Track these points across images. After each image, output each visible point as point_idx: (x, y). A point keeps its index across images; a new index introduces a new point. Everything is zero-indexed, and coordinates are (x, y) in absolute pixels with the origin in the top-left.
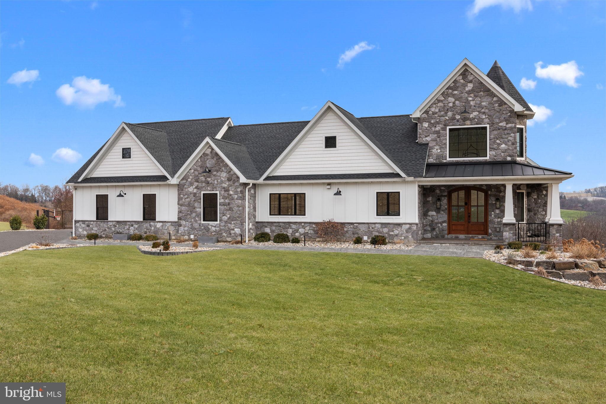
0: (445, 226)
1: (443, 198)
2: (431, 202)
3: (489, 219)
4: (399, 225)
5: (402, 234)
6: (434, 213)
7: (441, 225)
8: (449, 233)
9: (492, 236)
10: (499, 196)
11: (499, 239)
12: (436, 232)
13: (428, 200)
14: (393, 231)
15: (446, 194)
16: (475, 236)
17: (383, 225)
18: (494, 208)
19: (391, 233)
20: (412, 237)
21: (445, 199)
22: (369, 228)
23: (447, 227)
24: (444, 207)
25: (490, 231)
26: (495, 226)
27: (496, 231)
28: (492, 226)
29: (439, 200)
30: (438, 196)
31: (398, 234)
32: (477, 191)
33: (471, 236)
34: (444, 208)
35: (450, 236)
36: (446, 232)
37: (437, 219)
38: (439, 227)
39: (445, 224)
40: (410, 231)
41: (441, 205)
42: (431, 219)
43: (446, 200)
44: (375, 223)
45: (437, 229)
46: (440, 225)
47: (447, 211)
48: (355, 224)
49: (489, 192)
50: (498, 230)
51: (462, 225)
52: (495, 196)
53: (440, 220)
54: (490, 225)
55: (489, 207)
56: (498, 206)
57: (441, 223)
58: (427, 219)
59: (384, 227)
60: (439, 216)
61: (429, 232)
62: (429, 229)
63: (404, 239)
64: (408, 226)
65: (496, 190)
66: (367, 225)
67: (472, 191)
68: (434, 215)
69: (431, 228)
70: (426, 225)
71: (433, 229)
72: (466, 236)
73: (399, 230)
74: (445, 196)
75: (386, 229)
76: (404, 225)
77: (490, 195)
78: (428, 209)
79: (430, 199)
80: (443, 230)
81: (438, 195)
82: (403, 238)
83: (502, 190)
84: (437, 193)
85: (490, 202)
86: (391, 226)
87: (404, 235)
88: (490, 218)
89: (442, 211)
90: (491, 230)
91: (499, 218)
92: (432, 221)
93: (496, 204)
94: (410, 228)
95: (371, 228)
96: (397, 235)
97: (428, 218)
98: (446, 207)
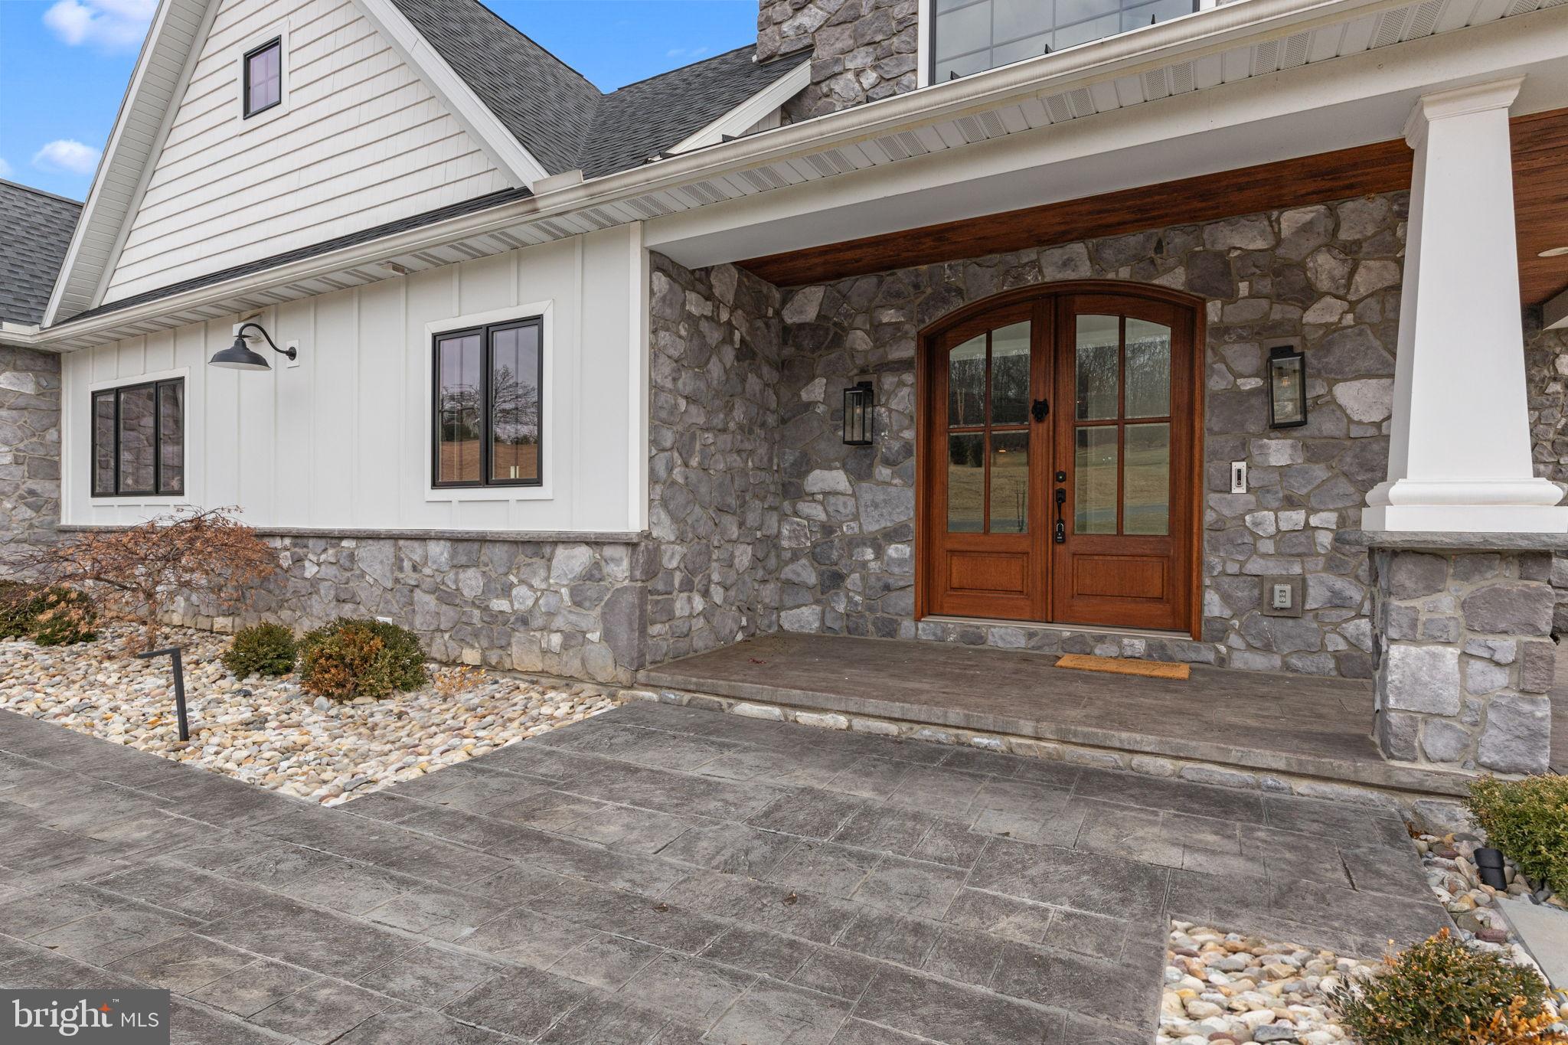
0: (901, 562)
1: (889, 381)
2: (820, 409)
3: (1209, 517)
4: (538, 546)
5: (551, 614)
6: (837, 479)
7: (879, 553)
8: (927, 607)
9: (1234, 640)
10: (1298, 328)
11: (1287, 666)
12: (850, 600)
13: (805, 396)
14: (506, 591)
15: (907, 350)
16: (1101, 639)
17: (461, 547)
18: (1252, 428)
19: (499, 605)
20: (608, 636)
21: (901, 384)
22: (401, 569)
23: (910, 569)
24: (896, 436)
25: (1213, 605)
26: (1255, 566)
27: (1263, 602)
28: (1232, 568)
29: (866, 393)
30: (863, 371)
31: (530, 611)
32: (1115, 320)
33: (1066, 631)
34: (896, 446)
35: (928, 629)
36: (908, 600)
37: (856, 517)
38: (864, 564)
39: (900, 551)
40: (591, 590)
41: (875, 426)
42: (818, 513)
43: (905, 391)
44: (423, 538)
45: (854, 580)
46: (869, 554)
47: (912, 463)
48: (345, 543)
49: (1213, 311)
50: (1283, 596)
51: (1013, 554)
52: (1258, 331)
53: (872, 527)
54: (1215, 561)
55: (1211, 420)
56: (1286, 408)
57: (879, 542)
58: (796, 514)
59: (463, 559)
60: (867, 497)
61: (808, 597)
62: (812, 578)
63: (565, 646)
64: (582, 556)
65: (1266, 285)
66: (387, 547)
67: (1080, 319)
68: (836, 493)
69: (821, 574)
70: (796, 556)
71: (834, 580)
72: (1031, 635)
73: (537, 582)
74: (904, 365)
75: (471, 572)
76: (561, 552)
77: (1222, 331)
78: (804, 454)
79: (815, 391)
80: (887, 588)
81: (860, 362)
82: (556, 639)
83: (1324, 284)
84: (853, 353)
85: (1216, 383)
86: (499, 552)
87: (559, 622)
88: (1214, 507)
89: (887, 462)
90: (1226, 598)
91: (1291, 503)
92: (828, 529)
93: (1268, 393)
94: (593, 574)
95: (407, 564)
96: (524, 620)
97: (805, 508)
98: (909, 435)
